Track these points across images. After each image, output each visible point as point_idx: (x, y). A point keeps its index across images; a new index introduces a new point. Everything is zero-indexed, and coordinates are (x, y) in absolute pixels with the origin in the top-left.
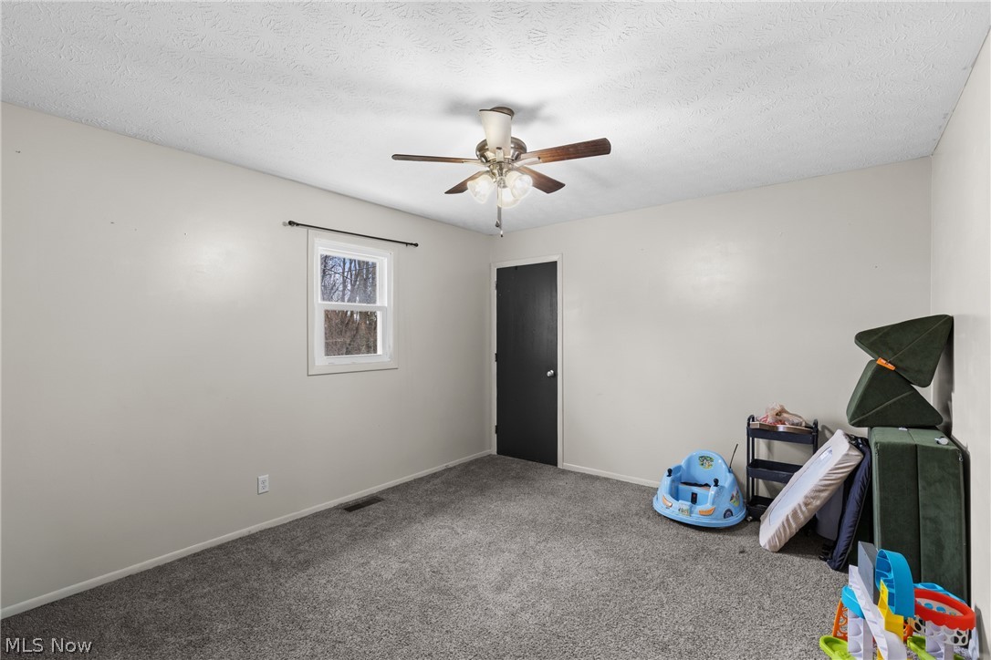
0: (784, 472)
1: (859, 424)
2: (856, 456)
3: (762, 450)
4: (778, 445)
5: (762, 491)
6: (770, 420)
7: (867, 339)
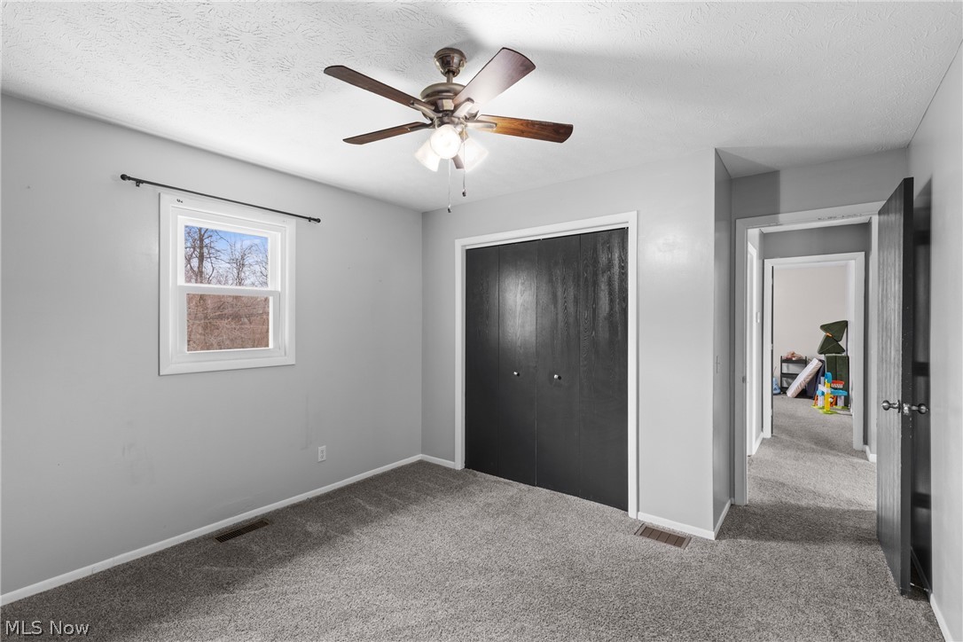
0: (793, 376)
1: (821, 353)
2: (820, 364)
3: (786, 369)
4: (791, 366)
5: (785, 385)
6: (790, 356)
7: (824, 327)
